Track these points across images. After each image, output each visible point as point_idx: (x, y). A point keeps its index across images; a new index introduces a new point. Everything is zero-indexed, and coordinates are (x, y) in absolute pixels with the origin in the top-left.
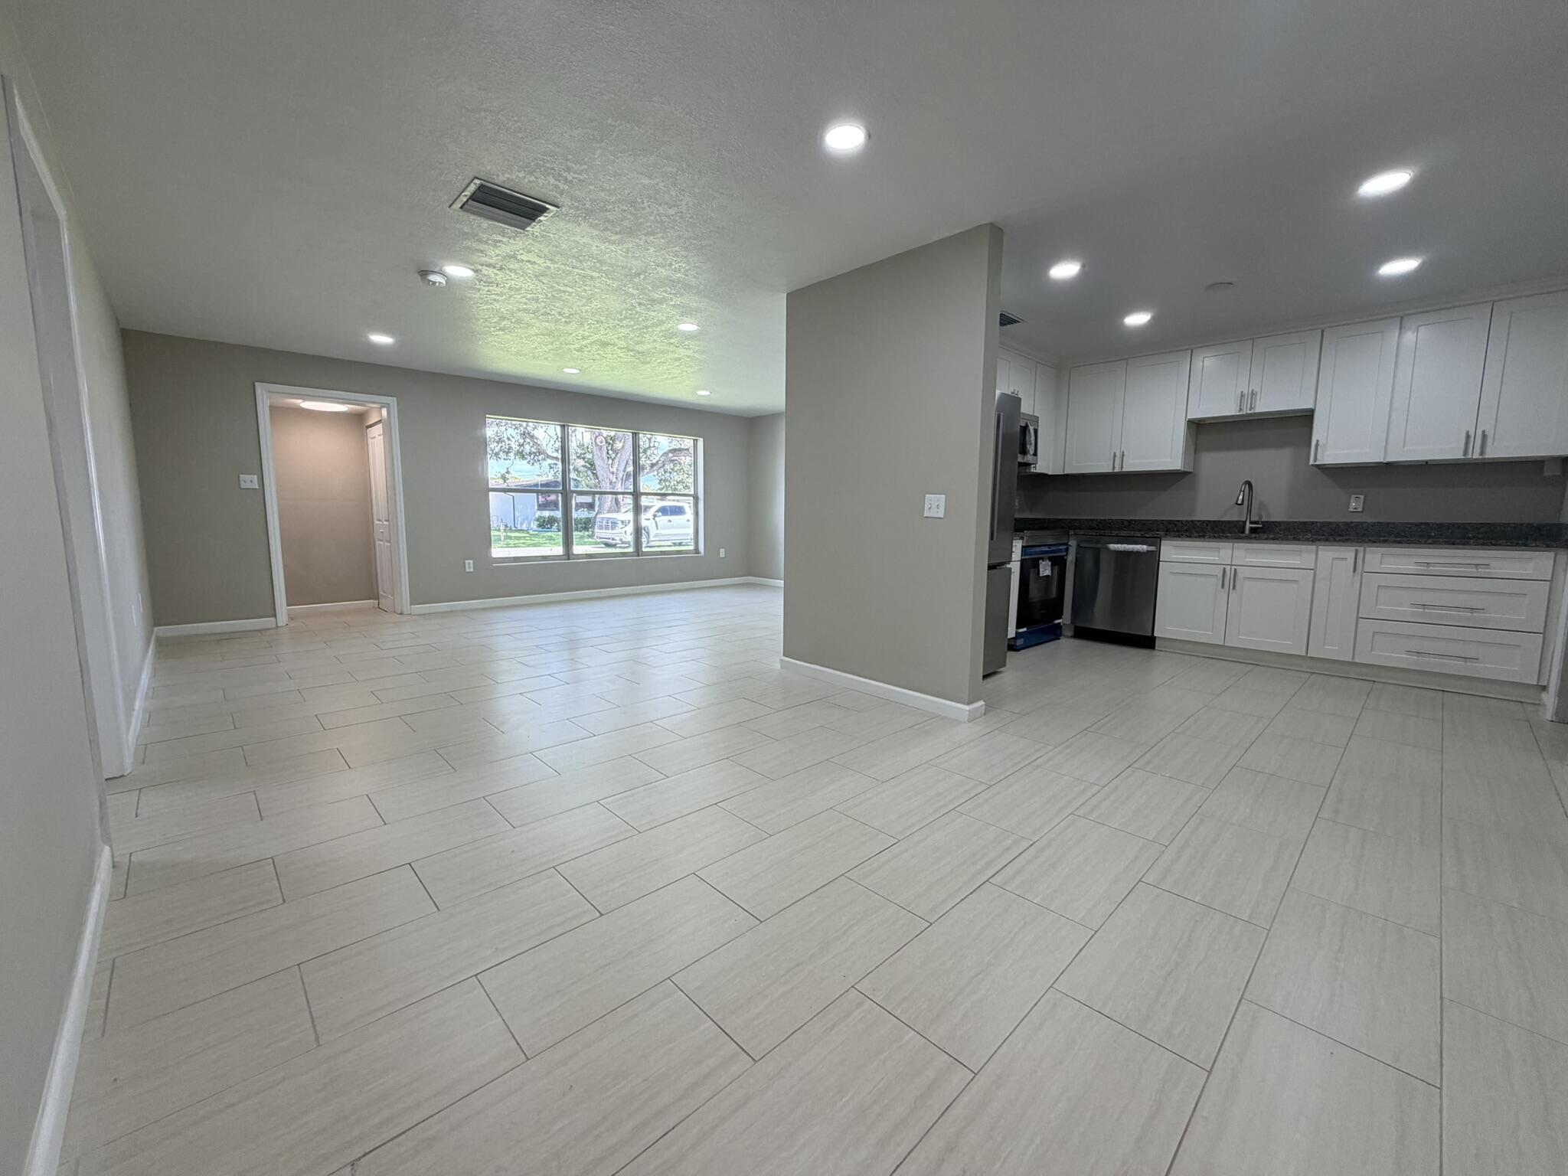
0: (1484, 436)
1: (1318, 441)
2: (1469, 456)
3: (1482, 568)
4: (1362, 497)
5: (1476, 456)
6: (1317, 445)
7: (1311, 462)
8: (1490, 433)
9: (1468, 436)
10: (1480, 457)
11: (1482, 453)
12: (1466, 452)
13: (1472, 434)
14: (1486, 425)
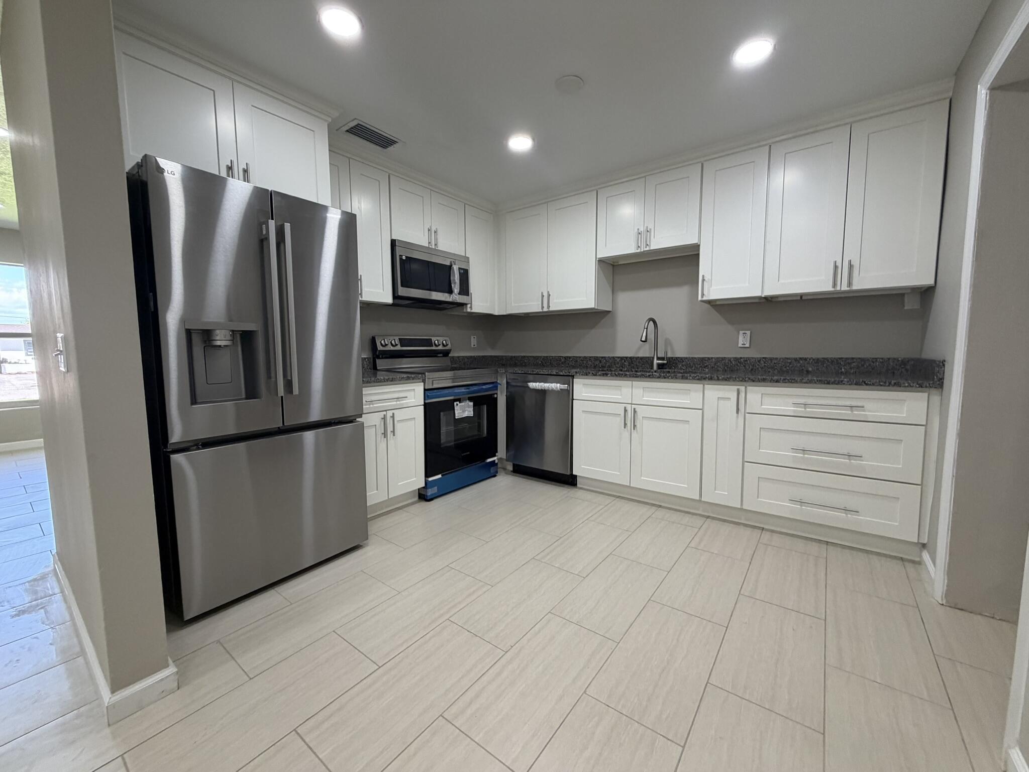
0: (851, 266)
1: (703, 276)
2: (838, 288)
3: (857, 410)
4: (748, 333)
5: (845, 288)
6: (703, 280)
7: (700, 298)
8: (856, 264)
9: (836, 267)
10: (849, 289)
11: (850, 284)
12: (835, 285)
13: (839, 264)
14: (851, 254)
